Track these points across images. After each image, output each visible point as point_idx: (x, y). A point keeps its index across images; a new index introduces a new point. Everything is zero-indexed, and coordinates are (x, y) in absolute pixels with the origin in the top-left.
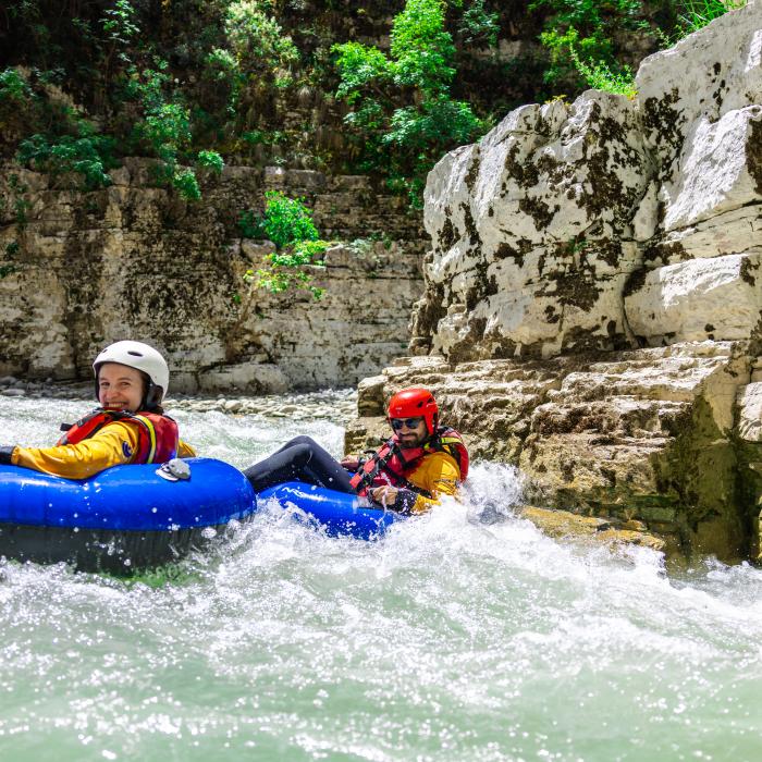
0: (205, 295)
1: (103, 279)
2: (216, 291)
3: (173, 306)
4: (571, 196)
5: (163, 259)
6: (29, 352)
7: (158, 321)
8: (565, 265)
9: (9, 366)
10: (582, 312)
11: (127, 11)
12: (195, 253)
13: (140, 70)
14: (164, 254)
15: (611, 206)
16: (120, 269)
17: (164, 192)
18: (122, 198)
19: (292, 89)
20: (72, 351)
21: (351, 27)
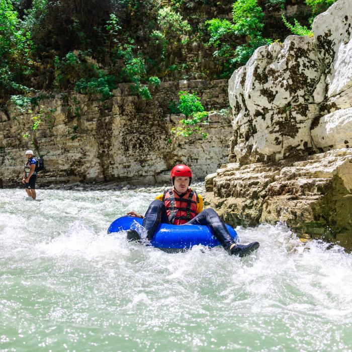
0: (156, 141)
1: (113, 137)
2: (161, 138)
3: (143, 147)
4: (282, 86)
5: (137, 126)
6: (85, 171)
7: (137, 154)
8: (282, 118)
9: (78, 178)
10: (291, 139)
11: (115, 21)
12: (151, 123)
13: (122, 45)
14: (137, 124)
15: (303, 88)
16: (120, 133)
17: (136, 97)
18: (119, 102)
19: (189, 44)
20: (102, 170)
21: (215, 11)
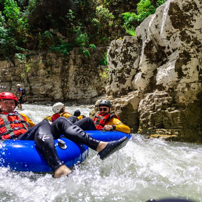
0: (92, 79)
1: (69, 77)
2: (95, 78)
3: (85, 83)
4: (119, 60)
5: (82, 71)
6: (54, 95)
7: (82, 86)
8: (120, 75)
9: (50, 99)
10: (123, 85)
11: (72, 13)
12: (90, 69)
13: (75, 26)
14: (83, 70)
15: (129, 61)
16: (73, 75)
17: (82, 55)
18: (73, 57)
19: (113, 26)
20: (63, 95)
